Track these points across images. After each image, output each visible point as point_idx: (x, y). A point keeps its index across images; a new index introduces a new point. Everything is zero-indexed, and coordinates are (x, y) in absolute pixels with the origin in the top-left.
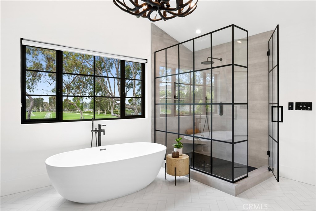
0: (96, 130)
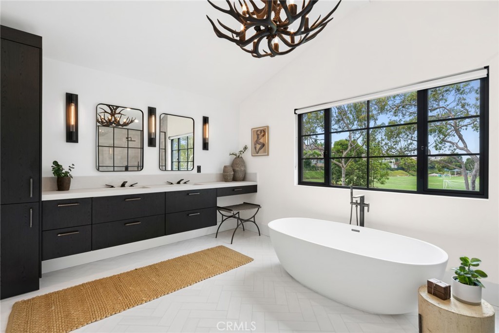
0: (357, 203)
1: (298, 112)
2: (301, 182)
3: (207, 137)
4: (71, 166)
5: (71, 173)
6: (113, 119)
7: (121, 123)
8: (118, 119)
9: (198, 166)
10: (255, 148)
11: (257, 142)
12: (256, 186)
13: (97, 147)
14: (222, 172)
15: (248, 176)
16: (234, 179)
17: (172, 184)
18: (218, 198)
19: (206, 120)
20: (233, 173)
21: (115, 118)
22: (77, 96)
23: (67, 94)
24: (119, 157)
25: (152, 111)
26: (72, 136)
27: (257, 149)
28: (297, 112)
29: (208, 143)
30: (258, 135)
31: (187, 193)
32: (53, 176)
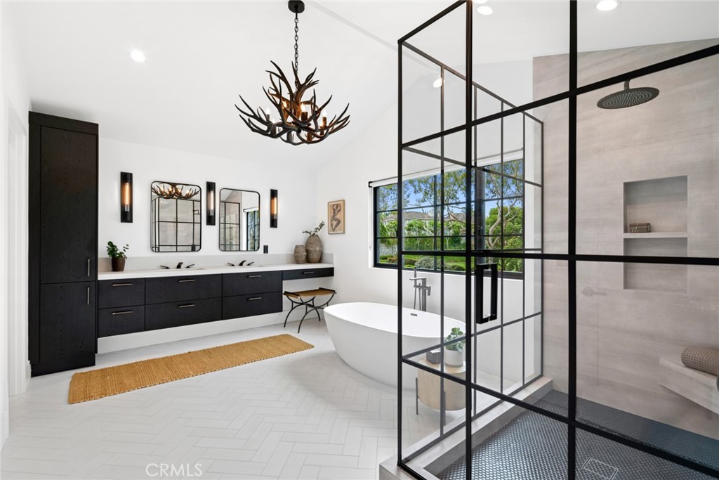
0: (419, 286)
1: (374, 185)
2: (376, 265)
3: (275, 213)
4: (126, 246)
5: (125, 253)
6: (174, 191)
7: (184, 195)
8: (180, 191)
9: (264, 246)
10: (332, 225)
11: (333, 218)
12: (333, 269)
13: (157, 224)
14: (293, 253)
15: (325, 257)
16: (308, 261)
17: (233, 265)
18: (284, 282)
19: (274, 194)
20: (305, 253)
21: (176, 189)
22: (131, 175)
23: (122, 173)
24: (184, 234)
25: (211, 187)
26: (126, 216)
27: (334, 226)
28: (371, 185)
29: (276, 220)
30: (334, 210)
31: (247, 275)
32: (108, 256)
